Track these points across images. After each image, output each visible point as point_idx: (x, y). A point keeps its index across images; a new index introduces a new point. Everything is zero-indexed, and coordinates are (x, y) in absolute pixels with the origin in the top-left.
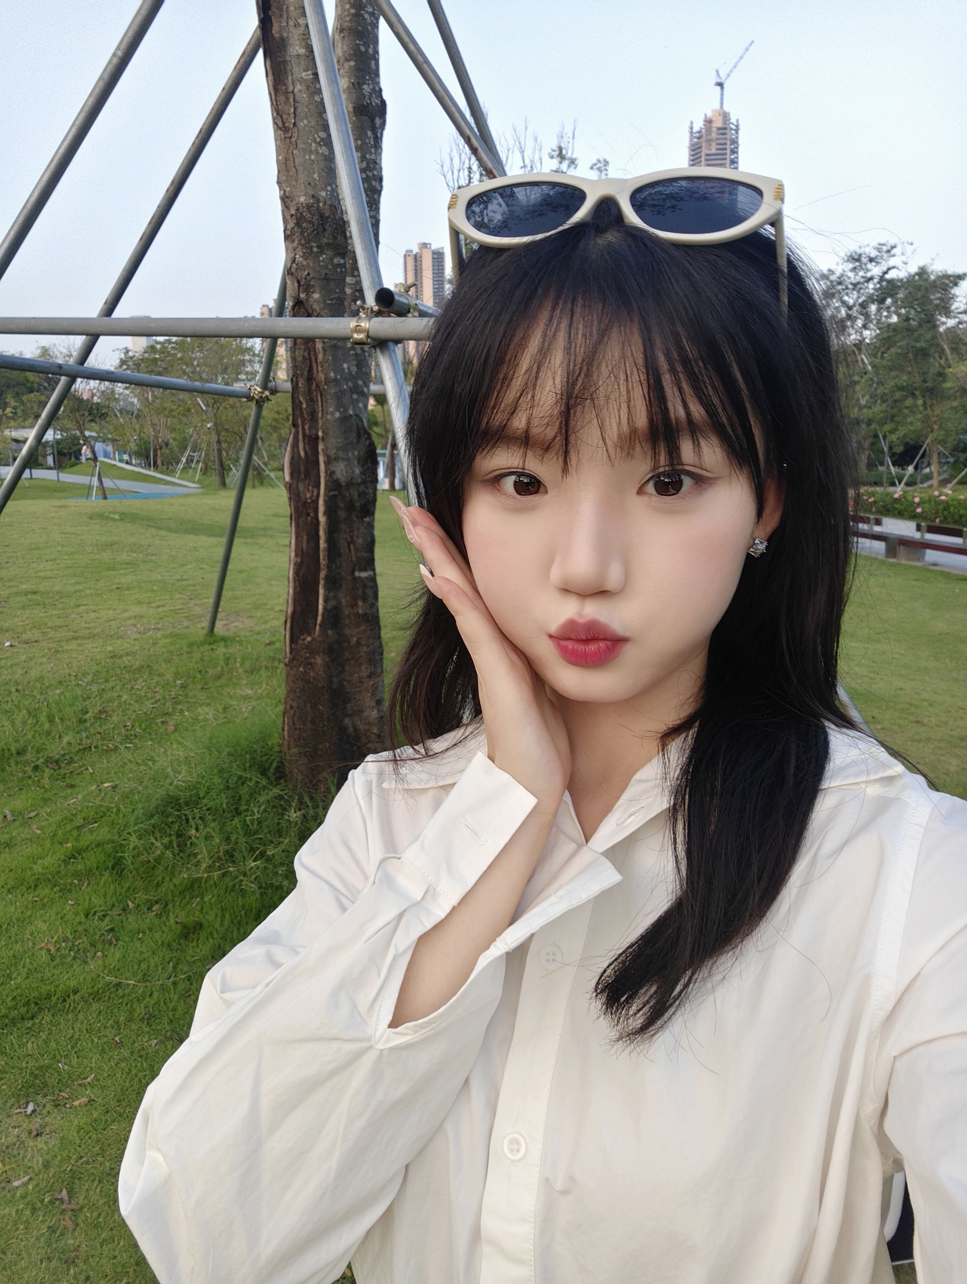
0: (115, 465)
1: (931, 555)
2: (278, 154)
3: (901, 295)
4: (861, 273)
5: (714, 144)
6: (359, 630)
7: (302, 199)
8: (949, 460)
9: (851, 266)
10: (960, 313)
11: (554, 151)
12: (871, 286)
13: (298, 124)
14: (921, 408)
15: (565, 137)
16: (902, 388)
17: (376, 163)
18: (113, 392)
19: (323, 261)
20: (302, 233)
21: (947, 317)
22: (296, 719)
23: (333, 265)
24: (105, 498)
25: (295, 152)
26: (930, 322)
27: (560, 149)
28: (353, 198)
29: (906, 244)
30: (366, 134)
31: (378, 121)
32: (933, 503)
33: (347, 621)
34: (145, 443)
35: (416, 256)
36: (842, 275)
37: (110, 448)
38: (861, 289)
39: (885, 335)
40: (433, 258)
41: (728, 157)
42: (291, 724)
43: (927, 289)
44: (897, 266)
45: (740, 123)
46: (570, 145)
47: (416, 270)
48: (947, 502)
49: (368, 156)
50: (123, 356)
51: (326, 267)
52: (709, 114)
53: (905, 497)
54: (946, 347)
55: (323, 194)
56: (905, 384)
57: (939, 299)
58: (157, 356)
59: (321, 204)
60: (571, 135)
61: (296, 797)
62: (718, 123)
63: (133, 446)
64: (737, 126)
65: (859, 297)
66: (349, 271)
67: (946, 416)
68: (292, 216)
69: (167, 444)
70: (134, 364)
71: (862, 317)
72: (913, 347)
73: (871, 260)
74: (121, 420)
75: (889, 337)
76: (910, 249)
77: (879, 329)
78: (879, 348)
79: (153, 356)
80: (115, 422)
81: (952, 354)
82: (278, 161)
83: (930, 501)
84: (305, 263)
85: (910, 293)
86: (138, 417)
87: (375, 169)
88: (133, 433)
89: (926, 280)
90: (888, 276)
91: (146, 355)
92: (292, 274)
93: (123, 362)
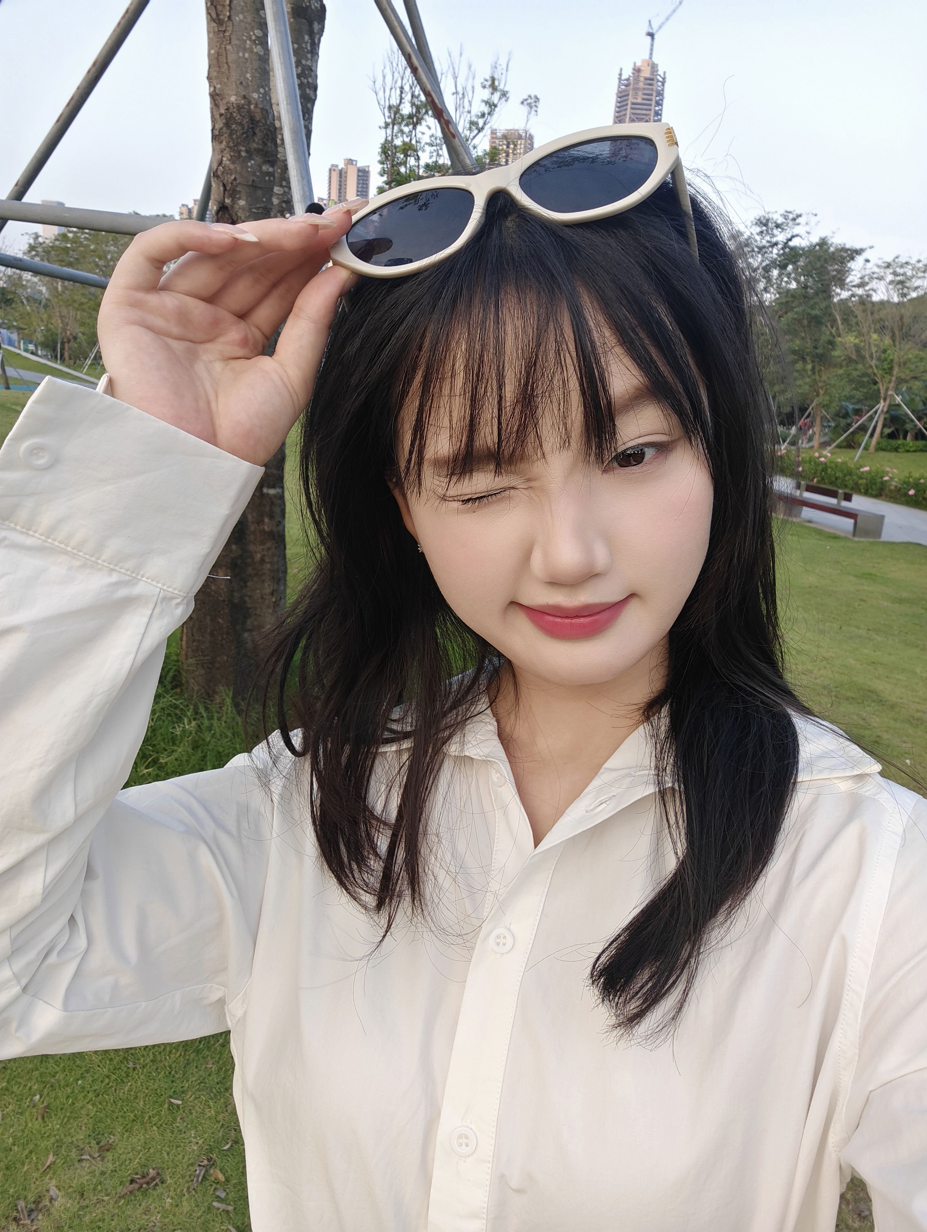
0: (19, 354)
1: (807, 513)
2: (210, 47)
3: (801, 263)
4: (768, 238)
5: (640, 93)
6: (265, 547)
7: (233, 99)
8: (830, 424)
9: (758, 229)
10: (854, 286)
11: (487, 81)
12: (775, 251)
13: (233, 18)
14: (810, 373)
15: (499, 68)
16: (794, 352)
17: (311, 70)
18: (20, 278)
19: (251, 167)
20: (231, 135)
21: (842, 289)
22: (195, 630)
23: (261, 172)
24: (8, 388)
25: (228, 47)
26: (825, 292)
27: (493, 79)
28: (287, 104)
29: (810, 215)
30: (304, 39)
31: (316, 26)
32: (813, 463)
33: (252, 537)
34: (52, 335)
35: (341, 172)
36: (750, 238)
37: (15, 336)
38: (766, 252)
39: (784, 300)
40: (358, 176)
41: (653, 107)
42: (190, 635)
43: (826, 260)
44: (801, 234)
45: (667, 75)
46: (504, 76)
47: (340, 185)
48: (826, 464)
49: (304, 62)
50: (32, 241)
51: (254, 174)
52: (639, 64)
53: (788, 456)
54: (838, 317)
55: (255, 95)
56: (797, 348)
57: (836, 270)
58: (69, 245)
59: (252, 107)
60: (505, 67)
61: (192, 707)
62: (646, 73)
63: (39, 336)
64: (664, 79)
65: (763, 261)
66: (277, 180)
67: (833, 382)
68: (221, 115)
69: (75, 338)
70: (44, 251)
71: (764, 280)
72: (809, 314)
73: (778, 226)
74: (28, 308)
75: (787, 302)
76: (814, 220)
77: (779, 293)
78: (777, 312)
79: (63, 245)
80: (21, 309)
81: (842, 323)
82: (209, 55)
83: (810, 461)
84: (232, 167)
85: (810, 262)
86: (46, 307)
87: (311, 76)
88: (41, 323)
89: (827, 251)
90: (791, 244)
91: (57, 243)
92: (218, 177)
93: (32, 248)
